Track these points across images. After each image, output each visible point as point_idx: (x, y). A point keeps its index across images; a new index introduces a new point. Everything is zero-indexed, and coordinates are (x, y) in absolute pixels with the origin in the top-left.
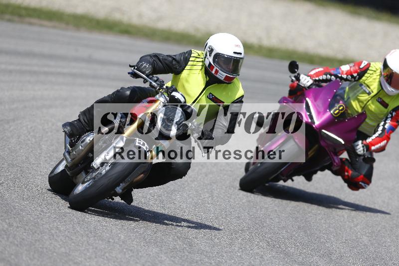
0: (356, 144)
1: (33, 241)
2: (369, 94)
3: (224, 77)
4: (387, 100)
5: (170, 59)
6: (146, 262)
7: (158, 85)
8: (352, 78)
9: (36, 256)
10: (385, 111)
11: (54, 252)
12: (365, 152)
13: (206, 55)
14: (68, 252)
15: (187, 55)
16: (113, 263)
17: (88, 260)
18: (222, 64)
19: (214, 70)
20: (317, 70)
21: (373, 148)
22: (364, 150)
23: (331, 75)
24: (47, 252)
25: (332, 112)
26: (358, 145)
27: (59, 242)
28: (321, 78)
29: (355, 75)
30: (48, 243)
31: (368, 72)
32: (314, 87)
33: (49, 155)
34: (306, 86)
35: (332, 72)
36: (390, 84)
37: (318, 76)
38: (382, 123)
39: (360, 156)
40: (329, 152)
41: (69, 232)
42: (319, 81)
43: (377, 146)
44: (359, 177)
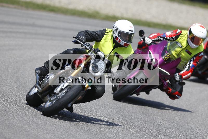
0: (175, 75)
1: (4, 120)
2: (181, 47)
3: (124, 44)
4: (191, 51)
5: (95, 34)
6: (63, 131)
7: (90, 48)
8: (172, 39)
9: (6, 127)
10: (190, 56)
11: (15, 126)
12: (180, 79)
13: (114, 32)
14: (22, 125)
15: (103, 32)
16: (46, 132)
17: (33, 130)
18: (122, 36)
19: (118, 40)
20: (154, 35)
21: (184, 77)
22: (179, 78)
23: (161, 37)
24: (11, 126)
25: (163, 58)
26: (176, 76)
27: (17, 120)
28: (156, 39)
29: (174, 37)
30: (12, 121)
31: (181, 35)
32: (153, 44)
33: (12, 75)
34: (148, 43)
35: (161, 36)
36: (193, 42)
37: (154, 38)
38: (188, 63)
39: (177, 81)
40: (161, 79)
41: (23, 115)
42: (155, 40)
43: (186, 76)
44: (176, 93)
